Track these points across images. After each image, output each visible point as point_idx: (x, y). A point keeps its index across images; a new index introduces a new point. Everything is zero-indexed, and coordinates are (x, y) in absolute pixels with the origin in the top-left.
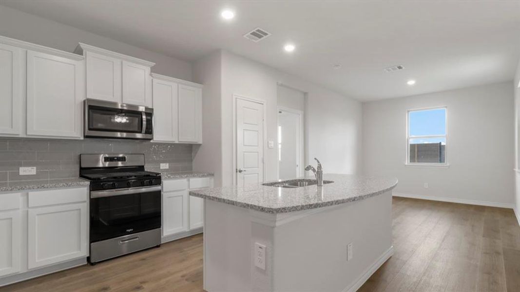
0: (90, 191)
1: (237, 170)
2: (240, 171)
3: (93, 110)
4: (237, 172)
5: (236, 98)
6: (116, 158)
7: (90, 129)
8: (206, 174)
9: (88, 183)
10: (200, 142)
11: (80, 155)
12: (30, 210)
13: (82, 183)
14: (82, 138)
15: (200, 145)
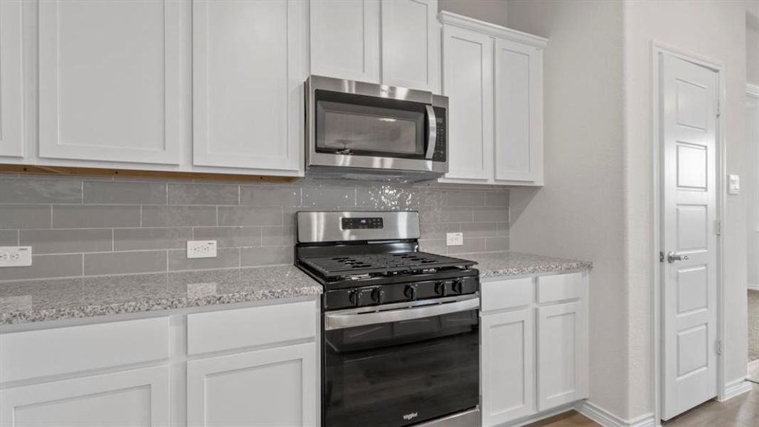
0: (323, 311)
1: (662, 254)
2: (671, 259)
3: (326, 103)
4: (661, 260)
5: (660, 53)
6: (364, 221)
7: (318, 150)
8: (574, 265)
9: (318, 289)
10: (539, 182)
11: (297, 213)
12: (191, 363)
13: (305, 289)
14: (301, 174)
15: (537, 188)
